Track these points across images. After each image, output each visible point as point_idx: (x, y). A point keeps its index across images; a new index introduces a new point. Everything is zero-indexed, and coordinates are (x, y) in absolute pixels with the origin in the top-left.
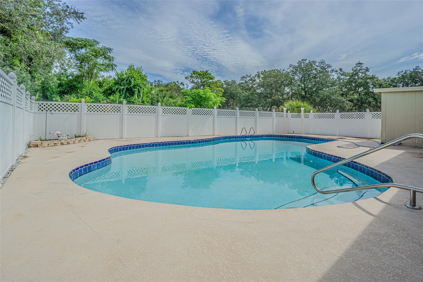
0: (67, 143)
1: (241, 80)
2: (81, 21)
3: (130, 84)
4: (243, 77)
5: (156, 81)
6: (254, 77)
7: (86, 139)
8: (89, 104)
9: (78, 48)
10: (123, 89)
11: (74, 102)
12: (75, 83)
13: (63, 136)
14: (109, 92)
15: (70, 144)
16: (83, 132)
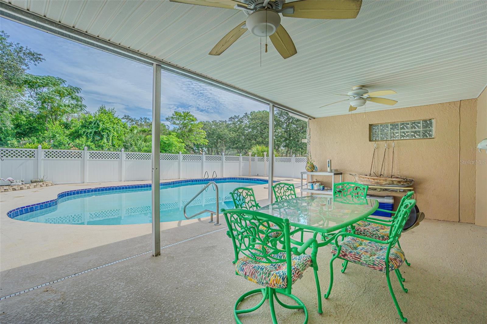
0: (20, 189)
1: (229, 121)
2: (39, 63)
3: (98, 128)
4: (231, 118)
5: (143, 118)
6: (241, 118)
7: (43, 184)
8: (47, 150)
9: (39, 86)
10: (91, 133)
11: (29, 148)
12: (35, 125)
13: (16, 182)
14: (76, 135)
15: (23, 189)
16: (41, 177)
